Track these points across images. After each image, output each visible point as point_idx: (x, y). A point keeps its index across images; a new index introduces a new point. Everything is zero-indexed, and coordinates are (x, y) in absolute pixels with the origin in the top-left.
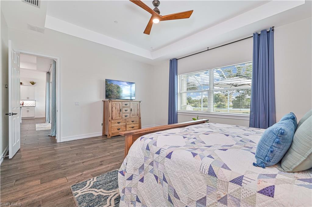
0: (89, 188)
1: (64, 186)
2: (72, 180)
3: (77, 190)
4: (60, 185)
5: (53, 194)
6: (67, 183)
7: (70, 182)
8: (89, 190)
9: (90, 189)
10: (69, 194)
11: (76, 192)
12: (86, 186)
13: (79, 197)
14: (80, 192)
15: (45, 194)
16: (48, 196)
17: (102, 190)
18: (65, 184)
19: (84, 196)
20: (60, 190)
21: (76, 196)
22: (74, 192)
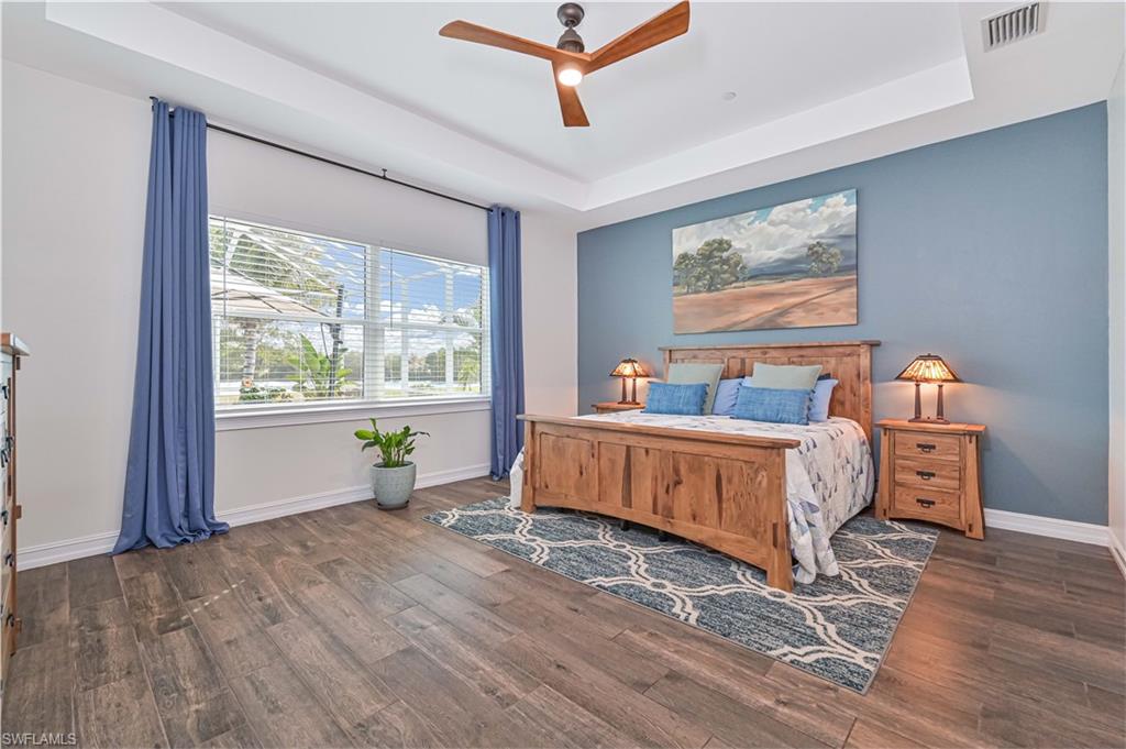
0: (828, 645)
1: (880, 717)
2: (838, 713)
3: (859, 666)
4: (892, 729)
5: (934, 717)
6: (863, 717)
7: (851, 713)
8: (833, 644)
9: (829, 642)
10: (888, 679)
11: (867, 666)
12: (826, 655)
13: (870, 651)
14: (859, 657)
15: (959, 739)
16: (953, 726)
17: (810, 622)
18: (872, 721)
19: (860, 643)
20: (904, 712)
21: (878, 657)
22: (872, 668)
